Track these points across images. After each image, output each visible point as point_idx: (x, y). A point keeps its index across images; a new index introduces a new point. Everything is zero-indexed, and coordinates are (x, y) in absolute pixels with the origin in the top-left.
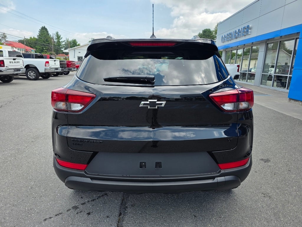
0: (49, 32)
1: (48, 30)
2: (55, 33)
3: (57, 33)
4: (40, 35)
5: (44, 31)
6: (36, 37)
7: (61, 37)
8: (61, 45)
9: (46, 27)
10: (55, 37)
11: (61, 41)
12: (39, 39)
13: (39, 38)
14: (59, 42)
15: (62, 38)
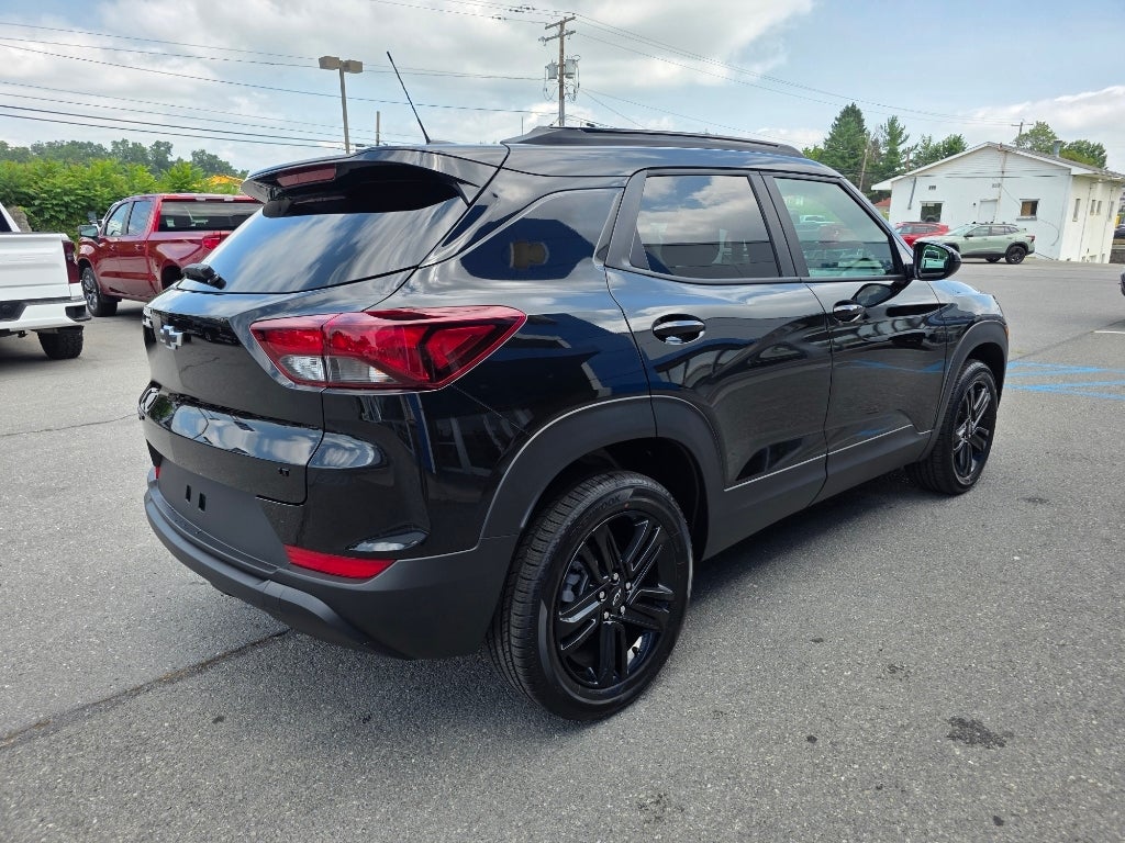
0: (866, 124)
1: (863, 116)
2: (884, 122)
3: (893, 122)
4: (833, 138)
5: (848, 123)
6: (822, 147)
7: (903, 136)
8: (899, 166)
9: (858, 107)
10: (882, 137)
11: (900, 149)
12: (827, 152)
13: (830, 147)
14: (893, 152)
15: (907, 137)
